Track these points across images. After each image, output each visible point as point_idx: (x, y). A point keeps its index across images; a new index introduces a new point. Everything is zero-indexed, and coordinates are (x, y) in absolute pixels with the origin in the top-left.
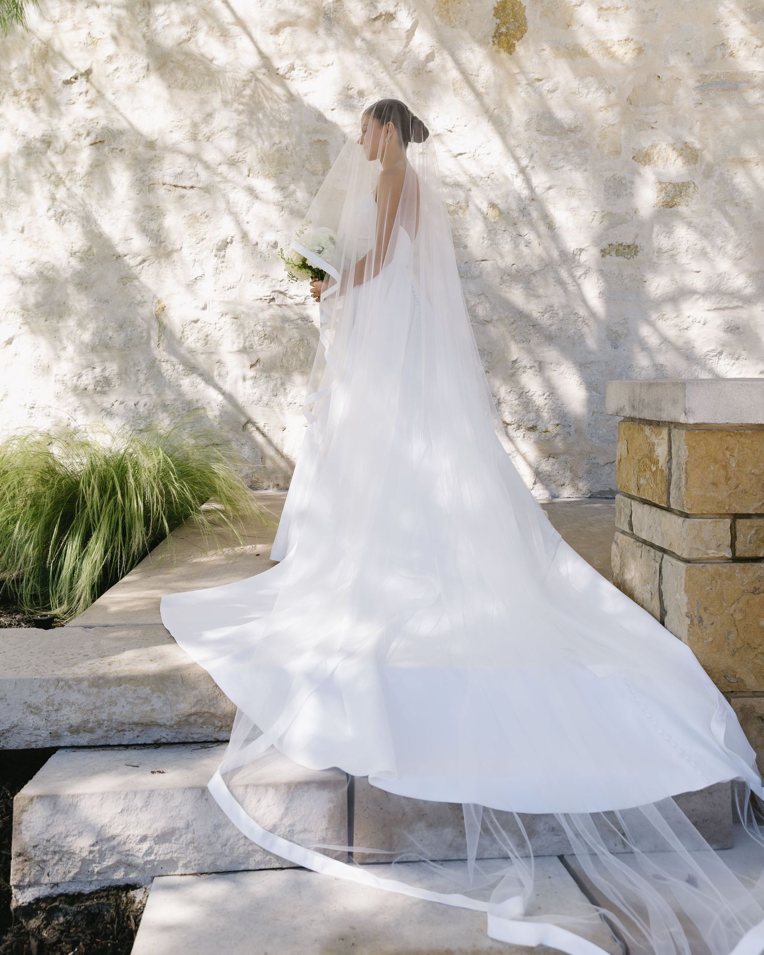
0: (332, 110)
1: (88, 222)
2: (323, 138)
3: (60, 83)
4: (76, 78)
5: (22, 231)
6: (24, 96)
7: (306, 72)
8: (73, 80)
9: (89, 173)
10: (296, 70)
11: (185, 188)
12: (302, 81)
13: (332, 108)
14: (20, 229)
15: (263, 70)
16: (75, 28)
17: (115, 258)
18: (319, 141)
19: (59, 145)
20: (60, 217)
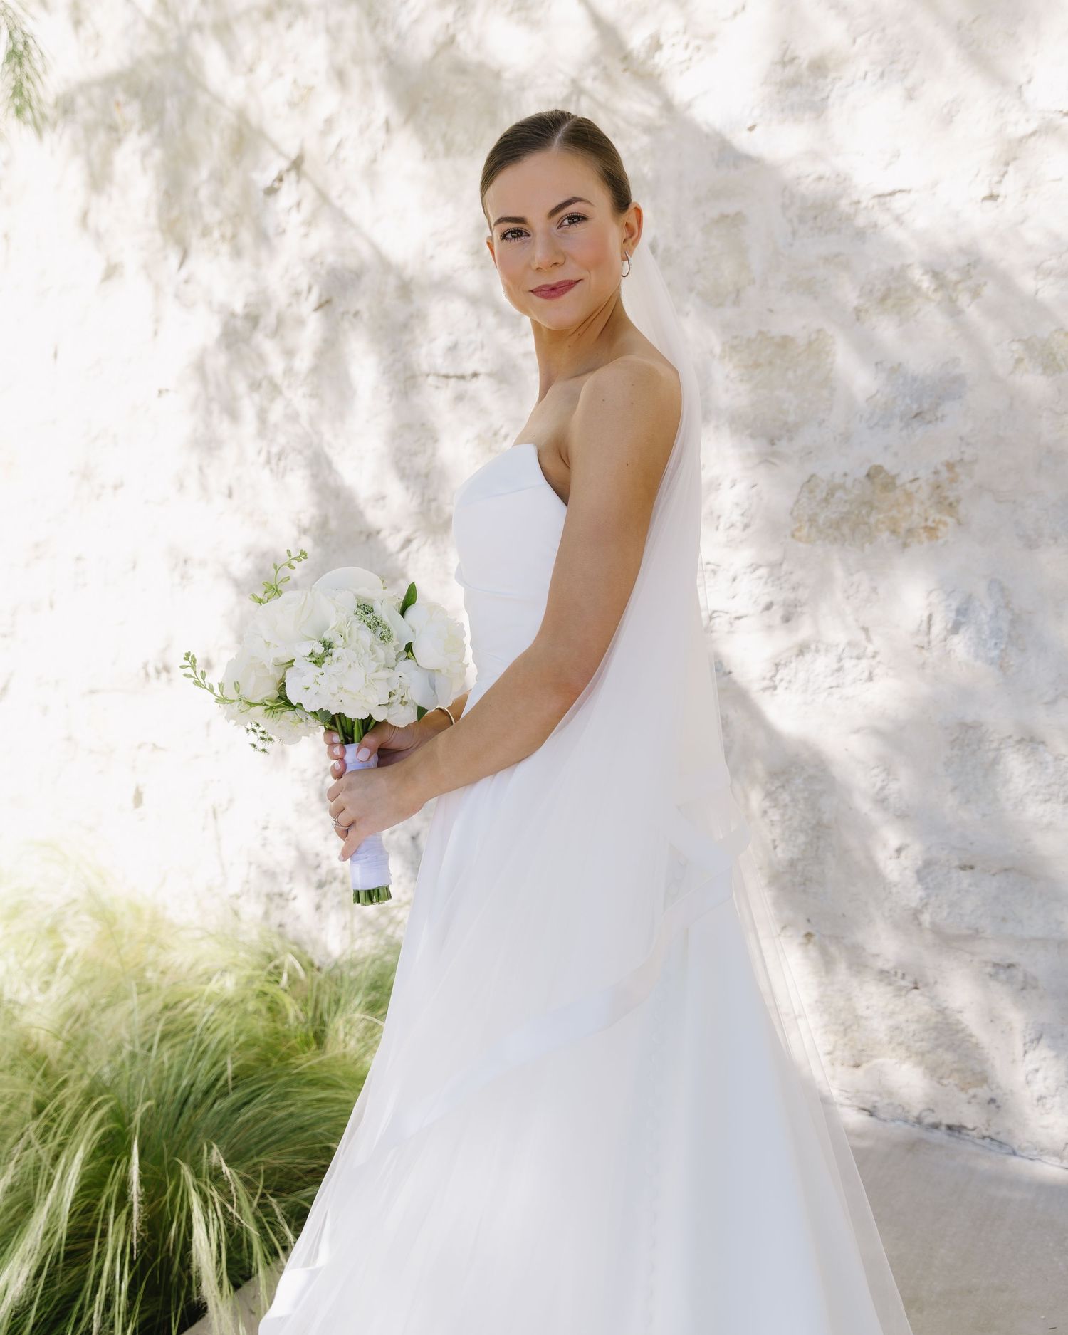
0: (751, 129)
1: (319, 466)
2: (730, 208)
3: (261, 194)
4: (280, 179)
5: (230, 495)
6: (216, 234)
7: (687, 46)
8: (276, 185)
9: (315, 370)
10: (665, 48)
11: (462, 377)
12: (681, 73)
13: (749, 124)
14: (227, 492)
15: (593, 71)
16: (277, 73)
17: (363, 538)
18: (724, 217)
19: (269, 319)
20: (275, 461)
